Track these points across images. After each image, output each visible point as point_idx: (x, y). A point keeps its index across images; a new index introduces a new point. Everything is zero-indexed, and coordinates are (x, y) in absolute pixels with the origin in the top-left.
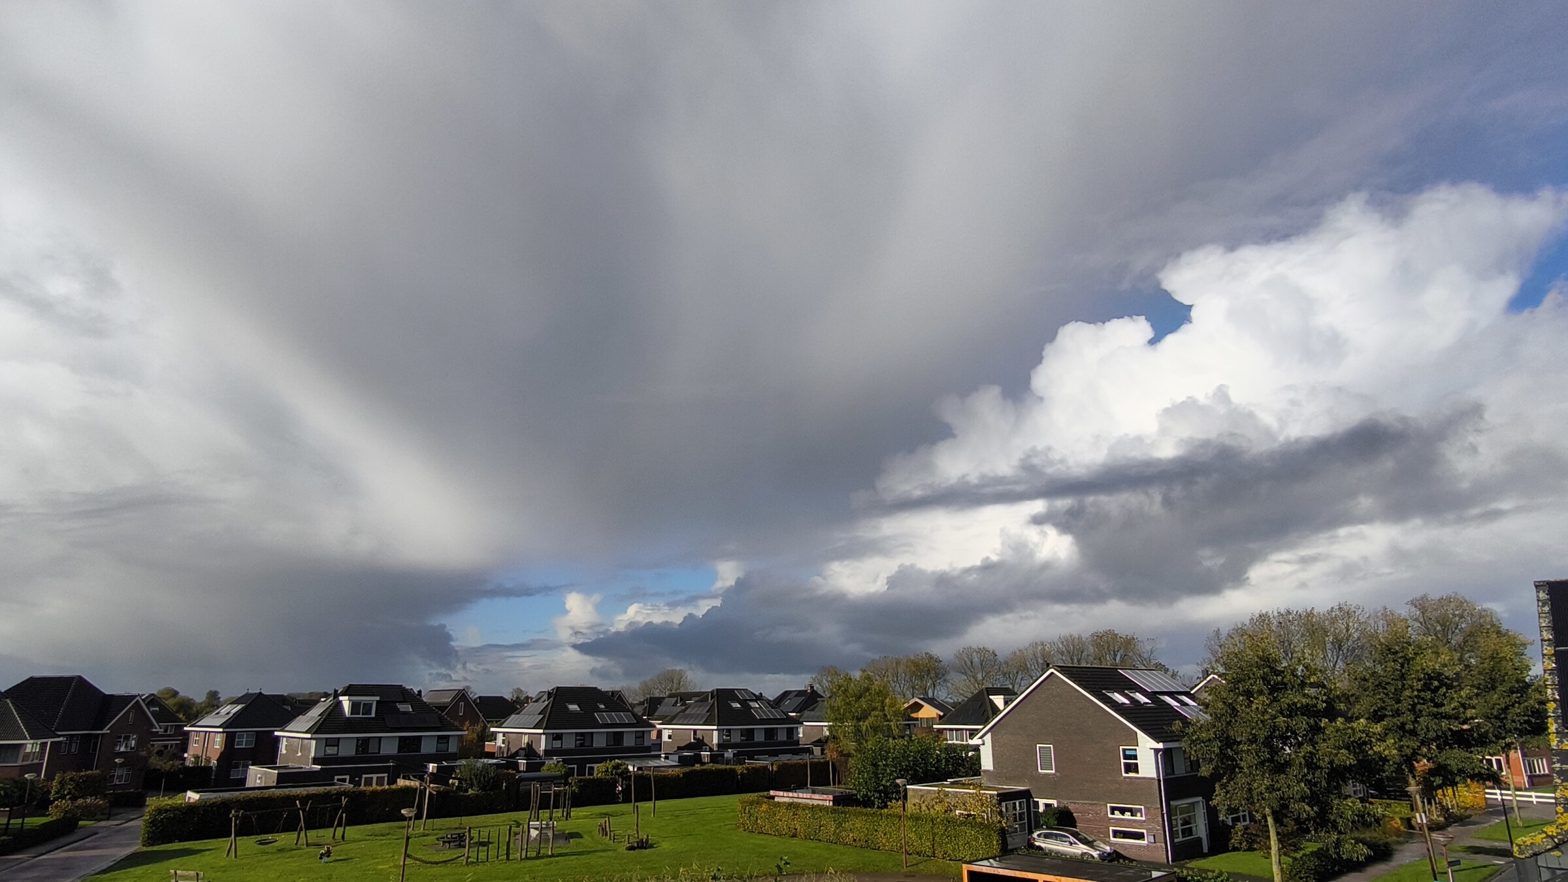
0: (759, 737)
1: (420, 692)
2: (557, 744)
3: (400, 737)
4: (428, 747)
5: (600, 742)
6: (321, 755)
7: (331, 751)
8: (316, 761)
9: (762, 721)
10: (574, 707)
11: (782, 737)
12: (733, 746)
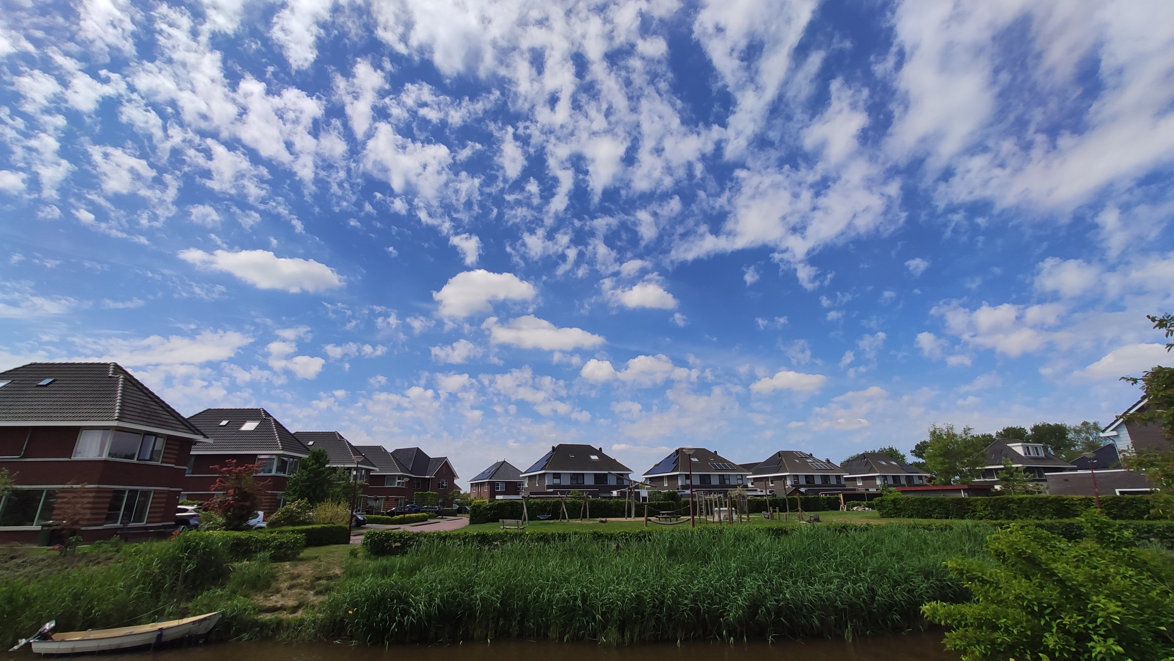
0: (818, 481)
1: (601, 449)
2: (688, 482)
3: (595, 474)
4: (612, 481)
5: (715, 481)
6: (551, 484)
7: (557, 481)
8: (549, 487)
9: (818, 470)
10: (695, 460)
11: (833, 481)
12: (803, 486)
